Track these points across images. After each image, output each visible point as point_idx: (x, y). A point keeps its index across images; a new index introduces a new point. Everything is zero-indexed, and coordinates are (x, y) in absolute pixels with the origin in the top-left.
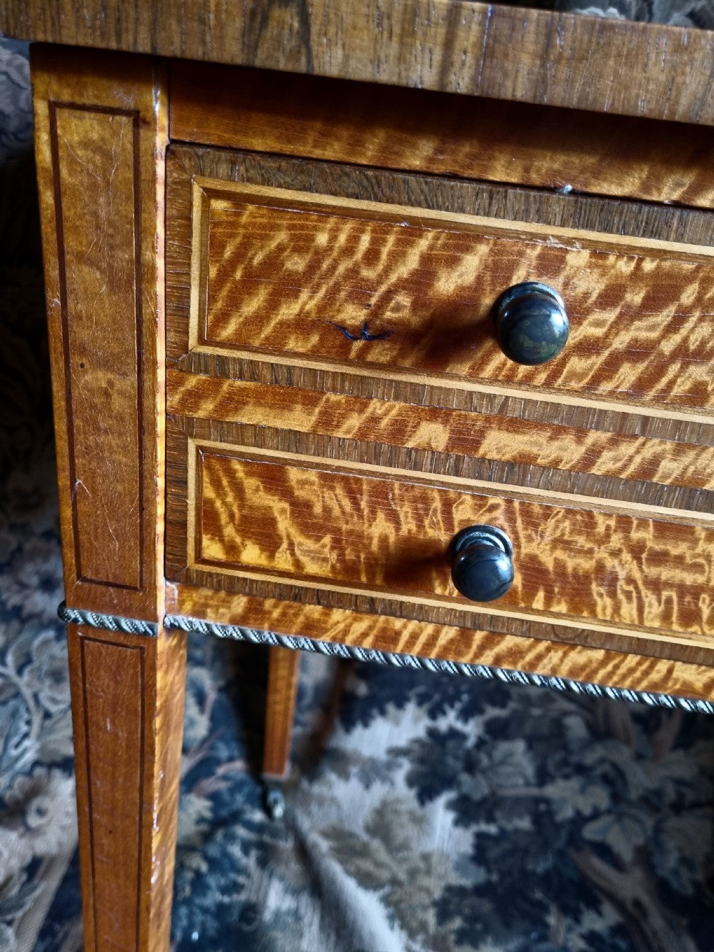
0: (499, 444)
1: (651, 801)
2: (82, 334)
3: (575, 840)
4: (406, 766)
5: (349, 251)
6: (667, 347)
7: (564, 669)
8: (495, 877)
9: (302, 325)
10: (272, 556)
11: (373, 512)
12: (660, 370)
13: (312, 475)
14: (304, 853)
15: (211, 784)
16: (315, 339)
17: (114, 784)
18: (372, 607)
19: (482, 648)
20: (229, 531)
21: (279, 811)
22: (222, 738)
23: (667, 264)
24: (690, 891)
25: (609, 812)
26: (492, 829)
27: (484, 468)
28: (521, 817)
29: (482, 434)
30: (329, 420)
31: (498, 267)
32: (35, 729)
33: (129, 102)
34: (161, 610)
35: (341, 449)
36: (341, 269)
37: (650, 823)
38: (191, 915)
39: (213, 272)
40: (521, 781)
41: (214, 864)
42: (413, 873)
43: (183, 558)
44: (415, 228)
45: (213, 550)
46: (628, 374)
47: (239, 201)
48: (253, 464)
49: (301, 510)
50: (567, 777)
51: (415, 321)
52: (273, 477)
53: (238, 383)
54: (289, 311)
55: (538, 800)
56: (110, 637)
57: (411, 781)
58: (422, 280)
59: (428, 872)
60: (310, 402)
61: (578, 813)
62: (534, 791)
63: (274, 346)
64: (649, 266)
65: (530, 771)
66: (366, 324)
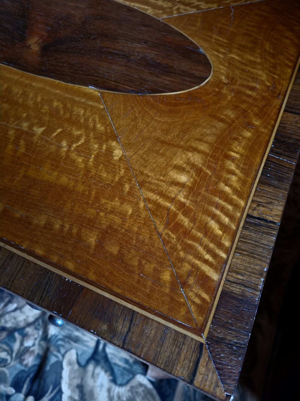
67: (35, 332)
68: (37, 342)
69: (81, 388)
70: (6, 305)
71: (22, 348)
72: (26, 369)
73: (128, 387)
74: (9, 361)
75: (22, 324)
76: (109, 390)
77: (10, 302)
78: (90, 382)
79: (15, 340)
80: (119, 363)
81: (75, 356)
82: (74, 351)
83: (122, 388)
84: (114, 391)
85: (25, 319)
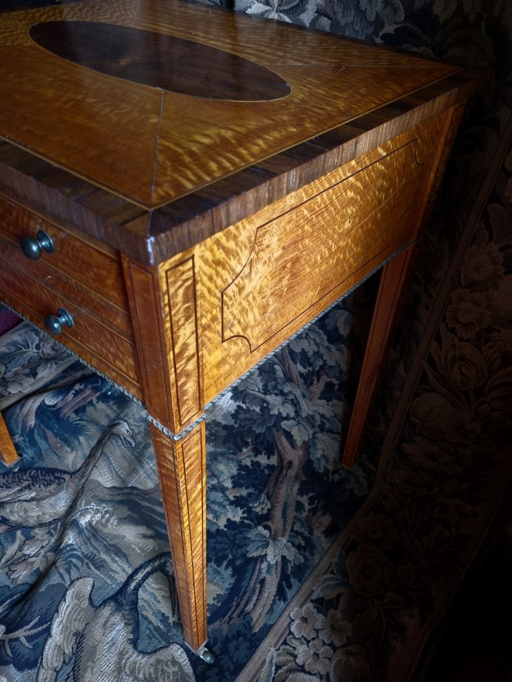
67: (46, 537)
68: (42, 552)
69: (80, 637)
71: (19, 554)
72: (12, 587)
73: (153, 660)
76: (121, 655)
77: (28, 487)
78: (97, 632)
79: (14, 541)
80: (153, 619)
81: (89, 588)
82: (90, 581)
83: (143, 658)
84: (128, 659)
85: (38, 516)
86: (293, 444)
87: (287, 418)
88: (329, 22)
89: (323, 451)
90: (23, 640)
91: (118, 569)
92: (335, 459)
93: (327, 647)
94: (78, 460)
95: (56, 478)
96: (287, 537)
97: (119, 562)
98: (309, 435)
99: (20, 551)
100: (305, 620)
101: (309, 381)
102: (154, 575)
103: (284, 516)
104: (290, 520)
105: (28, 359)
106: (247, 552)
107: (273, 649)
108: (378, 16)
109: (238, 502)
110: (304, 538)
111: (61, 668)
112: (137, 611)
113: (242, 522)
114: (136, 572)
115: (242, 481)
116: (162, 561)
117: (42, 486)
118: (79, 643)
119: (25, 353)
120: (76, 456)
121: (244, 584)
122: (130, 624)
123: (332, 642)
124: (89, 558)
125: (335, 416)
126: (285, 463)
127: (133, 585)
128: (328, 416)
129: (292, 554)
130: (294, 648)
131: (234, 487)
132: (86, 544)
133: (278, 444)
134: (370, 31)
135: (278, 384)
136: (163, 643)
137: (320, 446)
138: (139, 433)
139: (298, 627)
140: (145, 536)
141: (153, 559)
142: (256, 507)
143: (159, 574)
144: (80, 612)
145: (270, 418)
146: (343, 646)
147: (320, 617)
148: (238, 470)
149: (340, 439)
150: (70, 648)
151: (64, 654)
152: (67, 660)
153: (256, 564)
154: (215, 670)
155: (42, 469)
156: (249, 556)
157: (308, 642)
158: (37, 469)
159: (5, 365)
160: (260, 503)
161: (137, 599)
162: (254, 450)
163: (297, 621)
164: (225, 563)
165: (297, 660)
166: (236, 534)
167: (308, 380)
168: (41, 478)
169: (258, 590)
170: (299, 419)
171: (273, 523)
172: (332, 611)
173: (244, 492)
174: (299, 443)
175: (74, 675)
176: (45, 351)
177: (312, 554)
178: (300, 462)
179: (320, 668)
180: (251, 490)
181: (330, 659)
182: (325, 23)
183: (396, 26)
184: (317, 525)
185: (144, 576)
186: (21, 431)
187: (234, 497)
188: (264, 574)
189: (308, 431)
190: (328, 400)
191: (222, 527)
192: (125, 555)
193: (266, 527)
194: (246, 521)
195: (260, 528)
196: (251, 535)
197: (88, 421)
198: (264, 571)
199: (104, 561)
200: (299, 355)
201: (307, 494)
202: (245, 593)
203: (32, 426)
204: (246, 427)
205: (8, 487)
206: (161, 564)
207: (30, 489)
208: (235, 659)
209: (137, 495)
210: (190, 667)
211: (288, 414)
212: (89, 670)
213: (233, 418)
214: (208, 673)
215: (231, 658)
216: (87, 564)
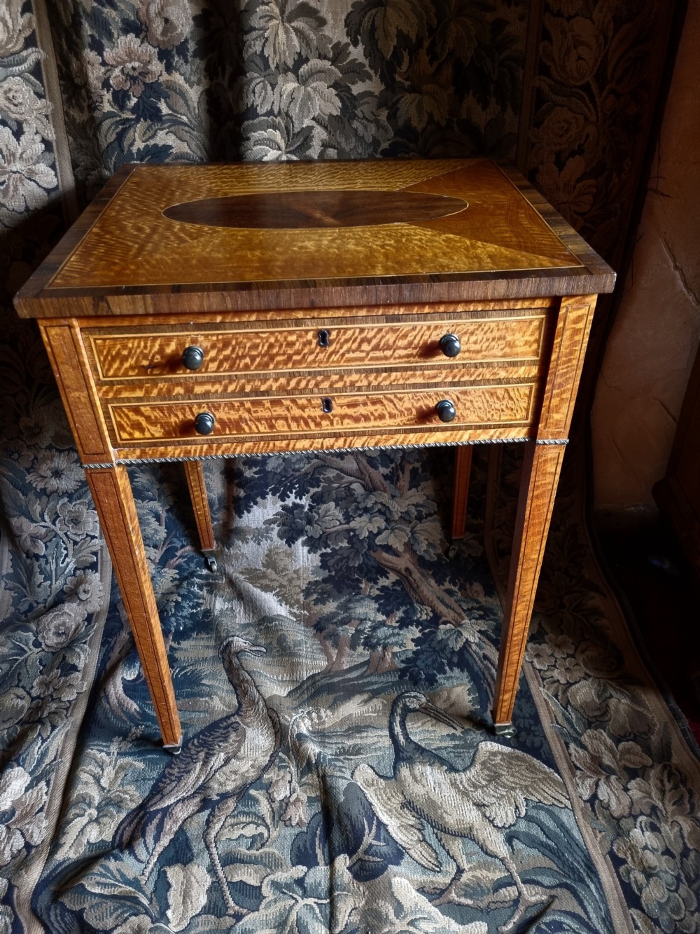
0: (199, 390)
1: (405, 518)
2: (67, 382)
3: (372, 546)
4: (276, 529)
5: (139, 346)
6: (234, 356)
7: (244, 450)
8: (333, 573)
9: (132, 368)
10: (144, 434)
11: (170, 415)
12: (234, 363)
13: (148, 408)
14: (231, 583)
15: (175, 561)
16: (137, 371)
17: (113, 521)
18: (179, 443)
19: (217, 450)
20: (128, 429)
21: (215, 567)
22: (175, 536)
23: (225, 336)
24: (436, 559)
25: (386, 529)
26: (329, 550)
27: (197, 396)
28: (342, 542)
29: (193, 388)
30: (148, 392)
31: (180, 344)
32: (71, 552)
33: (66, 323)
34: (113, 459)
35: (154, 399)
36: (138, 351)
37: (408, 530)
38: (177, 620)
39: (102, 359)
40: (338, 523)
41: (184, 597)
42: (290, 581)
43: (116, 440)
44: (155, 338)
45: (125, 436)
46: (226, 365)
47: (104, 340)
48: (129, 408)
49: (148, 418)
50: (360, 516)
51: (164, 361)
52: (137, 411)
53: (118, 386)
54: (127, 365)
55: (348, 531)
56: (99, 471)
57: (281, 536)
58: (161, 351)
59: (298, 578)
60: (141, 388)
61: (371, 532)
62: (346, 526)
63: (125, 374)
64: (220, 337)
65: (341, 517)
66: (150, 365)
67: (282, 773)
68: (295, 784)
69: (408, 804)
70: (205, 763)
71: (276, 805)
72: (305, 829)
73: (478, 767)
74: (266, 835)
75: (252, 774)
76: (454, 784)
77: (209, 756)
78: (417, 790)
79: (256, 801)
80: (443, 744)
81: (370, 771)
82: (364, 766)
83: (470, 771)
84: (461, 782)
85: (252, 766)
86: (396, 554)
87: (379, 533)
88: (336, 151)
89: (427, 540)
90: (375, 842)
91: (376, 739)
92: (441, 540)
93: (568, 659)
94: (227, 699)
95: (226, 728)
96: (466, 617)
97: (370, 734)
98: (407, 535)
99: (274, 802)
100: (538, 656)
101: (395, 479)
102: (408, 718)
103: (448, 606)
104: (455, 606)
105: (38, 663)
106: (453, 648)
107: (541, 689)
108: (374, 138)
109: (404, 623)
110: (478, 609)
111: (423, 835)
112: (427, 751)
113: (424, 634)
114: (391, 729)
115: (389, 608)
116: (401, 706)
117: (221, 744)
118: (414, 809)
119: (26, 660)
120: (221, 699)
121: (476, 668)
122: (434, 763)
123: (567, 654)
124: (341, 754)
125: (428, 499)
126: (403, 572)
127: (401, 739)
128: (421, 502)
129: (483, 626)
130: (552, 677)
131: (388, 616)
132: (325, 747)
133: (383, 562)
134: (370, 150)
135: (359, 503)
136: (472, 751)
137: (422, 538)
138: (256, 637)
139: (539, 663)
140: (366, 702)
141: (392, 710)
142: (421, 617)
143: (410, 715)
144: (385, 792)
145: (362, 545)
146: (576, 650)
147: (544, 646)
148: (376, 602)
149: (438, 518)
150: (411, 818)
151: (412, 826)
152: (420, 827)
153: (468, 651)
154: (523, 734)
155: (202, 732)
156: (457, 649)
157: (555, 666)
158: (196, 736)
159: (17, 686)
160: (420, 612)
161: (416, 744)
162: (369, 580)
163: (535, 661)
164: (447, 668)
165: (562, 682)
166: (430, 645)
167: (392, 478)
168: (210, 739)
169: (489, 665)
170: (393, 524)
171: (446, 617)
172: (546, 638)
173: (400, 614)
174: (401, 548)
175: (438, 829)
176: (49, 643)
177: (495, 614)
178: (413, 564)
179: (578, 675)
180: (403, 609)
181: (577, 664)
182: (332, 153)
183: (389, 142)
184: (475, 595)
185: (401, 726)
186: (131, 721)
187: (397, 622)
188: (481, 653)
189: (405, 531)
190: (417, 487)
191: (415, 649)
192: (368, 726)
193: (445, 623)
194: (427, 631)
195: (442, 627)
196: (440, 636)
197: (192, 665)
198: (478, 650)
199: (355, 745)
200: (379, 458)
201: (445, 581)
202: (483, 674)
203: (138, 710)
204: (343, 569)
205: (188, 772)
206: (402, 709)
207: (213, 755)
208: (527, 715)
209: (322, 678)
210: (506, 748)
211: (378, 527)
212: (445, 815)
213: (324, 569)
214: (521, 739)
215: (524, 718)
216: (345, 759)
